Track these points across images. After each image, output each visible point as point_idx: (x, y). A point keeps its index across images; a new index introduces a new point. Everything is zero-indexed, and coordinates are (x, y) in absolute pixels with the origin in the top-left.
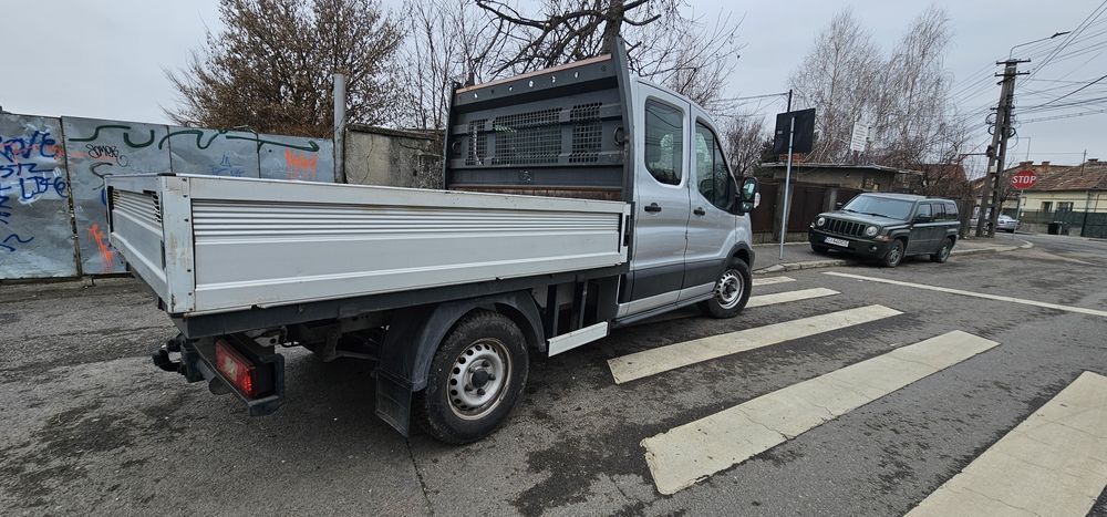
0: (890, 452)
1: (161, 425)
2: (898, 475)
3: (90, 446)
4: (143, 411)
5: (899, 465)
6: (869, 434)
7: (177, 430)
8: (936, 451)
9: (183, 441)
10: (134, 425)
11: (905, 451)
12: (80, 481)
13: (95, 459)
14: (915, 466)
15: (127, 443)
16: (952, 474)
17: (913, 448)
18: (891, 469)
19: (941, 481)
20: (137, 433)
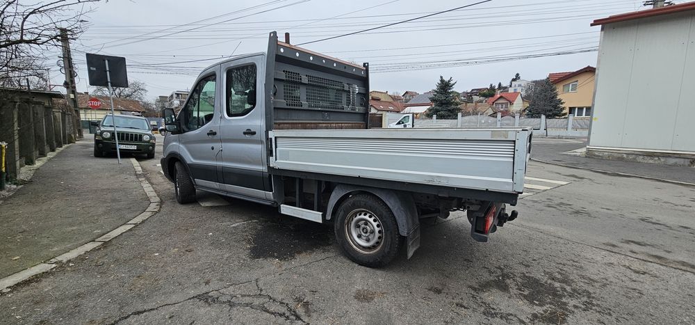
1: (505, 276)
3: (542, 285)
4: (509, 292)
7: (501, 269)
9: (502, 263)
10: (517, 285)
12: (547, 270)
13: (540, 277)
15: (525, 276)
20: (518, 279)
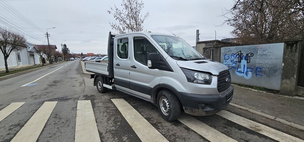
0: (60, 118)
2: (56, 116)
5: (57, 118)
6: (67, 118)
8: (52, 124)
11: (58, 120)
14: (54, 119)
16: (47, 122)
17: (57, 121)
18: (58, 116)
19: (48, 120)
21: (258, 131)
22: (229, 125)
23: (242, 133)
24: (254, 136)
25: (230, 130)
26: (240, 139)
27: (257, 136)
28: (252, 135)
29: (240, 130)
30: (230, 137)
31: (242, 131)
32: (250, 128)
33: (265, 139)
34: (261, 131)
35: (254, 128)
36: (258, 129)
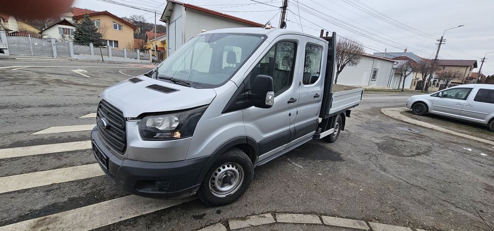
21: (39, 221)
22: (93, 194)
23: (63, 197)
24: (42, 206)
25: (85, 189)
26: (60, 188)
27: (37, 210)
28: (46, 204)
29: (71, 200)
30: (75, 181)
31: (66, 199)
32: (56, 218)
33: (23, 214)
34: (33, 225)
35: (49, 223)
36: (40, 225)
